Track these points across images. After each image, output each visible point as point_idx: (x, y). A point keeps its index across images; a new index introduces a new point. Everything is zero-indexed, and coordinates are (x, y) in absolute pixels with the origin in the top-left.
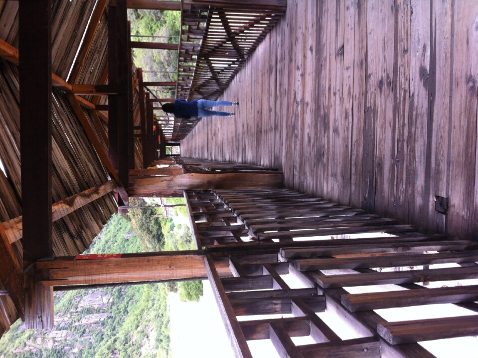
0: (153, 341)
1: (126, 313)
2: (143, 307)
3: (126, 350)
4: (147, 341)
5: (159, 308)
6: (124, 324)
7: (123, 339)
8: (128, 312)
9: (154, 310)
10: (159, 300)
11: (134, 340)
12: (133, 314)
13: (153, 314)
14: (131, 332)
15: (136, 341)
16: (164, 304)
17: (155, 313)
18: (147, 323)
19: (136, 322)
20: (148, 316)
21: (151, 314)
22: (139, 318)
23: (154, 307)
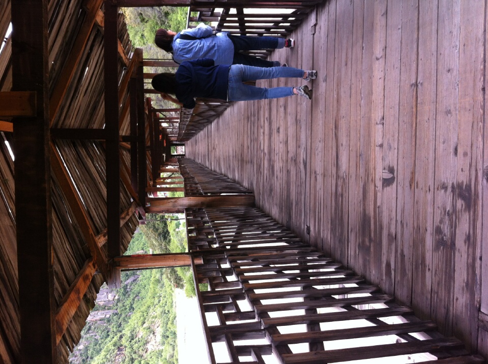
0: (159, 338)
1: (132, 310)
2: (149, 303)
3: (132, 347)
4: (153, 337)
5: (166, 305)
6: (130, 321)
7: (129, 336)
8: (133, 309)
9: (161, 307)
10: (165, 297)
11: (140, 337)
12: (139, 310)
13: (159, 310)
14: (138, 329)
15: (142, 337)
16: (170, 300)
17: (161, 309)
18: (153, 320)
19: (142, 318)
20: (154, 313)
21: (157, 311)
22: (145, 315)
23: (161, 304)
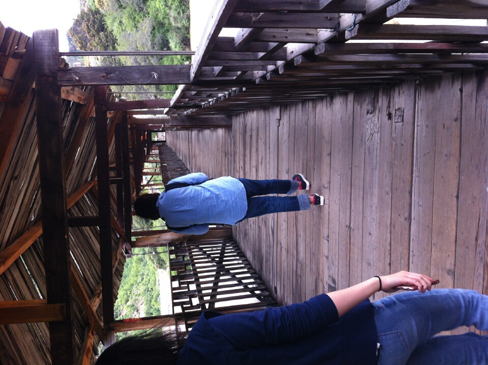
2: (132, 282)
4: (137, 315)
5: (149, 283)
9: (144, 285)
10: (148, 275)
11: (124, 315)
12: (122, 289)
13: (142, 288)
14: (121, 307)
16: (153, 278)
17: (144, 287)
18: (137, 297)
19: (125, 296)
20: (137, 290)
21: (140, 289)
22: (129, 293)
23: (144, 282)
